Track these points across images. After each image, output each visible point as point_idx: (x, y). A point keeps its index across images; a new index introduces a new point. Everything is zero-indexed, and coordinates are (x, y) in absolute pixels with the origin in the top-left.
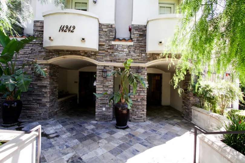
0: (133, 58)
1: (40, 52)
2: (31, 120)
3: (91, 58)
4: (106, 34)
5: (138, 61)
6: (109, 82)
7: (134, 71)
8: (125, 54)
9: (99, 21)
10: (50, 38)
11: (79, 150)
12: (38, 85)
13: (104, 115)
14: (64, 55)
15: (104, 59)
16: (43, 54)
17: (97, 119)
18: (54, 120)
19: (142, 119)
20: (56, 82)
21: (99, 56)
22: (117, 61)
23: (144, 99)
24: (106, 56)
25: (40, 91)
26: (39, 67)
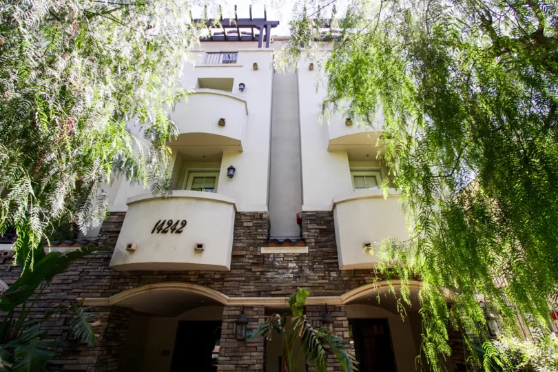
0: (311, 283)
1: (99, 277)
3: (212, 288)
4: (250, 233)
5: (324, 291)
6: (253, 354)
7: (315, 319)
8: (291, 276)
9: (235, 208)
10: (130, 246)
14: (150, 283)
15: (243, 290)
16: (105, 281)
20: (115, 356)
21: (230, 283)
22: (273, 293)
24: (246, 282)
26: (85, 316)
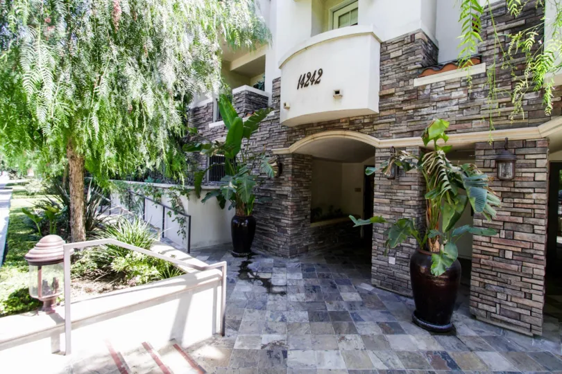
0: (485, 114)
1: (280, 133)
2: (268, 253)
3: (362, 133)
4: (399, 64)
5: (507, 122)
6: (407, 191)
7: (490, 157)
9: (377, 39)
10: (285, 105)
11: (296, 335)
12: (277, 192)
13: (392, 277)
14: (312, 134)
15: (394, 132)
16: (284, 136)
17: (374, 281)
18: (298, 261)
19: (522, 324)
20: (306, 188)
21: (380, 126)
23: (532, 255)
24: (398, 122)
25: (279, 205)
